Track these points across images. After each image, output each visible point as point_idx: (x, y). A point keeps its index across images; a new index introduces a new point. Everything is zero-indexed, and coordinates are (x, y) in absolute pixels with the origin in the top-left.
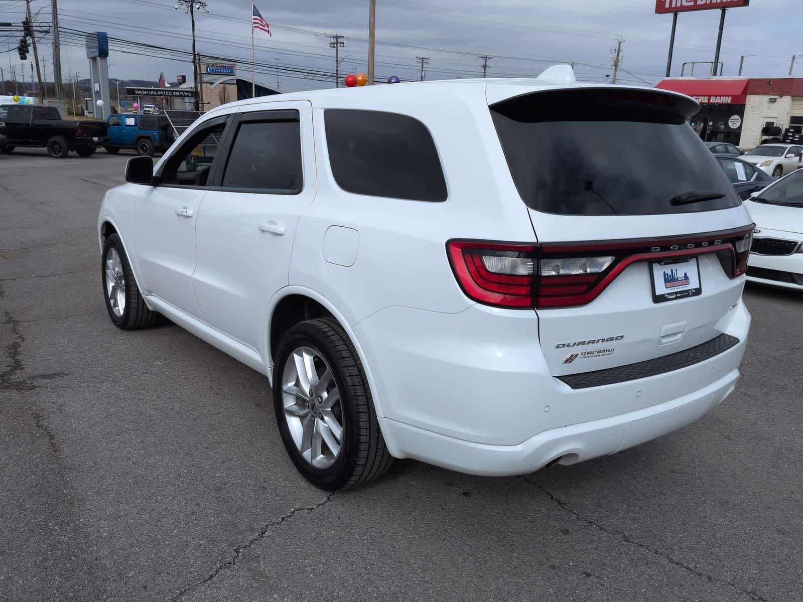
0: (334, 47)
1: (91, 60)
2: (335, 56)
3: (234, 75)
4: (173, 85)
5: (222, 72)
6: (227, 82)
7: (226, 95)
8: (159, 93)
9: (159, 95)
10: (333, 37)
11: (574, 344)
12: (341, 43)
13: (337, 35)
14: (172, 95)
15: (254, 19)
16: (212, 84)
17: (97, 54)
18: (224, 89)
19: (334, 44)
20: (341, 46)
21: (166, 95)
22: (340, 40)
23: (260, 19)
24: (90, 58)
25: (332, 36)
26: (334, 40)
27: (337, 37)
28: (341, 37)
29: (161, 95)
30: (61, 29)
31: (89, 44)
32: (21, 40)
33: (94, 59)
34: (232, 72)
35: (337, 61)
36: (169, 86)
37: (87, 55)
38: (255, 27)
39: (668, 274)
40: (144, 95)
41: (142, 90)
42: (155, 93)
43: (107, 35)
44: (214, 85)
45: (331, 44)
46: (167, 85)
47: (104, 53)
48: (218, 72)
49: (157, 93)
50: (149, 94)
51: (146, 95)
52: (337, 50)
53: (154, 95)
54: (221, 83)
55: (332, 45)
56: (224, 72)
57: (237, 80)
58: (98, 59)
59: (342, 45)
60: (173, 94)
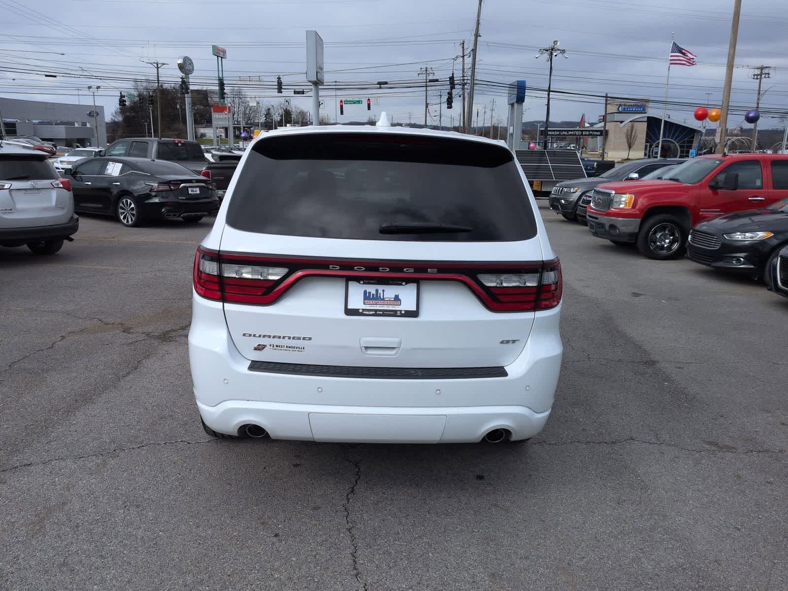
0: (757, 79)
1: (510, 106)
2: (757, 89)
3: (646, 113)
4: (592, 125)
5: (634, 111)
6: (639, 120)
7: (633, 134)
8: (570, 133)
9: (569, 135)
10: (758, 68)
11: (260, 336)
12: (766, 74)
13: (762, 65)
14: (582, 135)
15: (671, 56)
16: (621, 122)
17: (515, 100)
18: (632, 127)
19: (758, 75)
20: (765, 77)
21: (576, 135)
22: (766, 71)
23: (682, 55)
24: (509, 104)
25: (756, 67)
26: (758, 72)
27: (762, 68)
28: (767, 67)
29: (571, 135)
30: (477, 82)
31: (510, 92)
32: (448, 93)
33: (512, 105)
34: (644, 110)
35: (759, 94)
36: (589, 125)
37: (508, 102)
38: (671, 64)
39: (370, 293)
40: (556, 135)
41: (554, 131)
42: (566, 133)
43: (525, 83)
44: (623, 124)
45: (754, 75)
46: (587, 125)
47: (520, 99)
48: (630, 110)
49: (568, 133)
50: (560, 135)
51: (558, 135)
52: (760, 81)
53: (565, 135)
54: (631, 121)
55: (756, 77)
56: (635, 110)
57: (648, 118)
58: (516, 105)
59: (767, 76)
60: (582, 133)
